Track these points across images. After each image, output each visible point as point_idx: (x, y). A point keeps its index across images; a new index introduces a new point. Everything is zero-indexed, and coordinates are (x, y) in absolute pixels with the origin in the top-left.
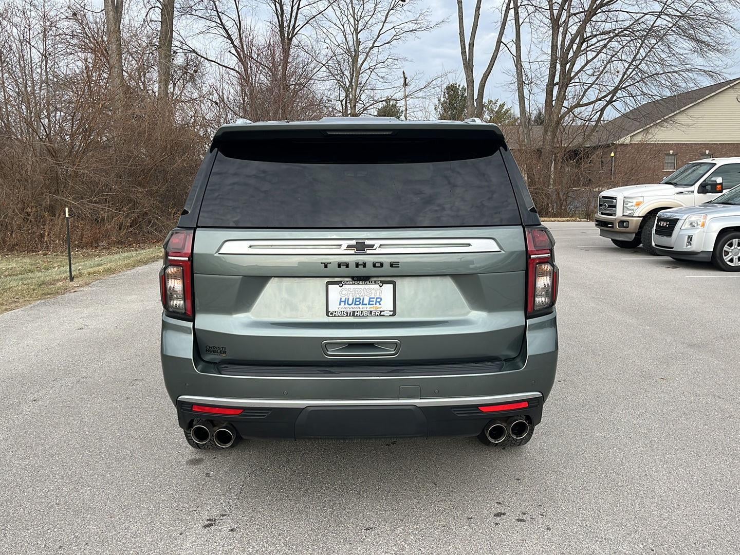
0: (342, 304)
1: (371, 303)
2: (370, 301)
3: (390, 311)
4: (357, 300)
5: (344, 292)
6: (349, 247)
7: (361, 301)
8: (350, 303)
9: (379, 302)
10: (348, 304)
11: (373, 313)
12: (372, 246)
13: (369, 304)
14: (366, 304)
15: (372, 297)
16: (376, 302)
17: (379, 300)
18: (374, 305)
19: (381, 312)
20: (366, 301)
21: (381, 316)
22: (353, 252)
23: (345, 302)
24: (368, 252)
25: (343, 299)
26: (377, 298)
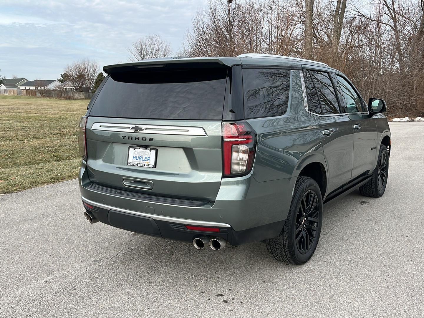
0: (134, 159)
1: (146, 160)
2: (145, 159)
3: (153, 165)
4: (140, 157)
5: (136, 153)
6: (133, 128)
7: (142, 158)
8: (137, 159)
9: (149, 160)
10: (137, 160)
11: (145, 165)
12: (141, 128)
13: (145, 160)
14: (143, 160)
15: (146, 156)
16: (148, 159)
17: (149, 158)
18: (147, 161)
19: (149, 165)
20: (144, 159)
21: (149, 167)
22: (133, 131)
23: (135, 158)
24: (140, 132)
25: (135, 157)
26: (148, 157)
